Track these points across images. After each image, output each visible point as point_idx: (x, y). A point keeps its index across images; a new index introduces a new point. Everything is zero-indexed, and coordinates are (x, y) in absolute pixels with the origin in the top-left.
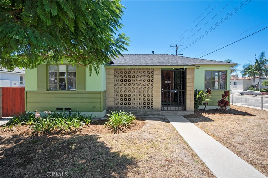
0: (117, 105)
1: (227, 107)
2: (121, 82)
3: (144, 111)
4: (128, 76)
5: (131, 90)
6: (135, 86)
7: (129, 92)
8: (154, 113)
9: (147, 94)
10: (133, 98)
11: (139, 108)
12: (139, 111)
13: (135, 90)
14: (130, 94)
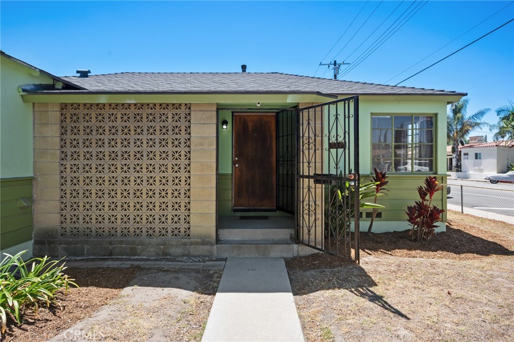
0: (73, 226)
1: (436, 226)
2: (86, 150)
3: (158, 245)
4: (107, 129)
5: (120, 175)
6: (132, 162)
7: (113, 181)
8: (193, 250)
9: (170, 187)
10: (124, 200)
11: (144, 234)
12: (142, 244)
13: (132, 175)
14: (115, 187)
